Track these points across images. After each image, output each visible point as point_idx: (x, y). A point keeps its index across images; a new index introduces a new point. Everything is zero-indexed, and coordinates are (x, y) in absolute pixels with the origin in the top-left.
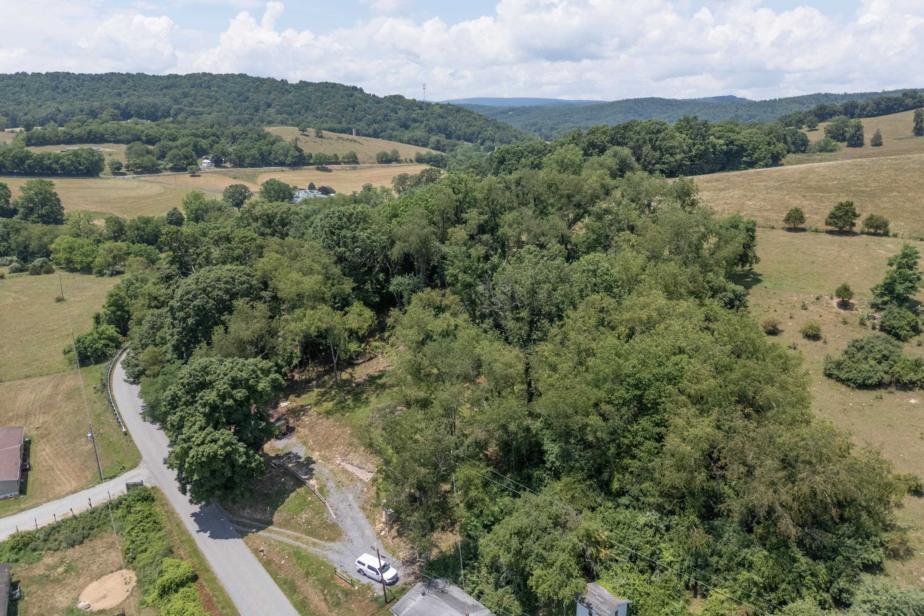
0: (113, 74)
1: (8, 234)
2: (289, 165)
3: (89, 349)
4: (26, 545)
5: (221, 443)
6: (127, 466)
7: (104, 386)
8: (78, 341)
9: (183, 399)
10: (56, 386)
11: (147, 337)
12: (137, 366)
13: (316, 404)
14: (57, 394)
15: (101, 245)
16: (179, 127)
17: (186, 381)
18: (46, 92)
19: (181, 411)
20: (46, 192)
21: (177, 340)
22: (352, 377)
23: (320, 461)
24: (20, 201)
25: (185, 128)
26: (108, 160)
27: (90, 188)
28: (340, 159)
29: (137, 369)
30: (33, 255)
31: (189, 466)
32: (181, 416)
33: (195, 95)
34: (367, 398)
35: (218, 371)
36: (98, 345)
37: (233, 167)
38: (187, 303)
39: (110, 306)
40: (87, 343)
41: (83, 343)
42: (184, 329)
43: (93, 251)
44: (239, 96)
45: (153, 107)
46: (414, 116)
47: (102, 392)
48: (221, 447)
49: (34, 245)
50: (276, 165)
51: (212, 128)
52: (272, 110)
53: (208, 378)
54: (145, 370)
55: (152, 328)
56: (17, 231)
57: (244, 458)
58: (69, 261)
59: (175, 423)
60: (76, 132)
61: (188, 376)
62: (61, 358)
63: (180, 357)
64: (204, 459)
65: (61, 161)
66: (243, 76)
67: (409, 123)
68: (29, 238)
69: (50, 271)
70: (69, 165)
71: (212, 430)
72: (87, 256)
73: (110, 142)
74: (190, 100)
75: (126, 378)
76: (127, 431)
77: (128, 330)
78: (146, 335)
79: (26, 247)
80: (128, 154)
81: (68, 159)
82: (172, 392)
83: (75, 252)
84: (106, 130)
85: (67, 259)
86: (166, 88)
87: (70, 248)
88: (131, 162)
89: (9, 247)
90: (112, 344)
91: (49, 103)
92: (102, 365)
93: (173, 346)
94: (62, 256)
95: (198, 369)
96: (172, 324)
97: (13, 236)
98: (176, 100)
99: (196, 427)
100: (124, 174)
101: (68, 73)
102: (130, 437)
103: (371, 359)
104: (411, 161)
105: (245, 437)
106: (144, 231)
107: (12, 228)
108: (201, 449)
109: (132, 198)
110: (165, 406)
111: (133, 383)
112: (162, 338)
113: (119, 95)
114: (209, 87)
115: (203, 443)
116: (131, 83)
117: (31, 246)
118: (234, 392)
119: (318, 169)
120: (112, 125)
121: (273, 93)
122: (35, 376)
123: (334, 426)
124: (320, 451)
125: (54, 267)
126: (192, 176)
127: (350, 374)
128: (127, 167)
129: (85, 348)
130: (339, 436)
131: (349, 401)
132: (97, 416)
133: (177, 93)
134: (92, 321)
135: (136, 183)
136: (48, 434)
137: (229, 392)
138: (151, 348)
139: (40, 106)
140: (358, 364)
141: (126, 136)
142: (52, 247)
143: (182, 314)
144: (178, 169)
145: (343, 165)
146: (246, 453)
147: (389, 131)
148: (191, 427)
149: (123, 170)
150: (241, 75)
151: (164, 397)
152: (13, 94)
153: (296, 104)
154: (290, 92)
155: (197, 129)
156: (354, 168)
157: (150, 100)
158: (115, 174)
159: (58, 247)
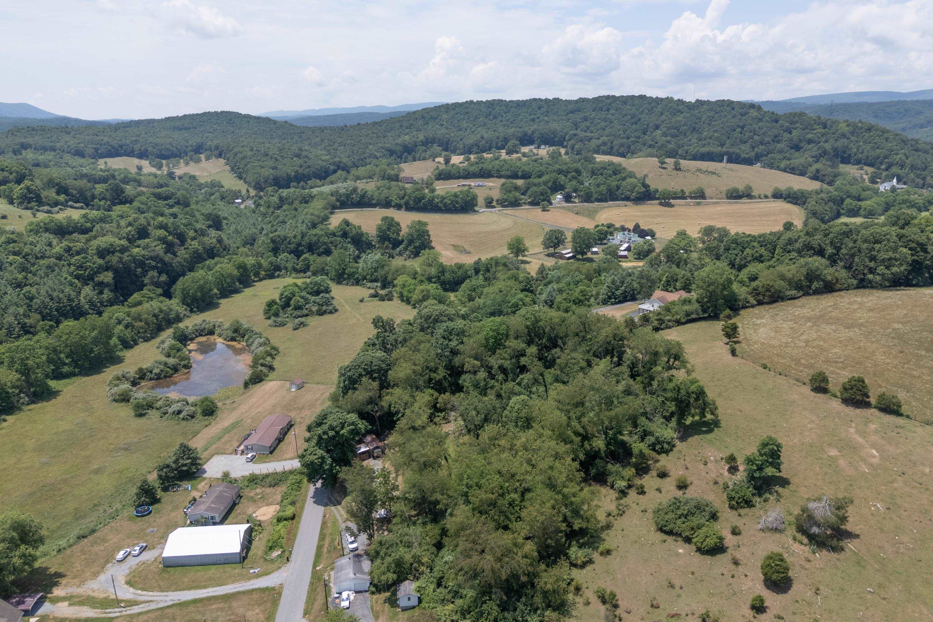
2: (633, 200)
4: (254, 480)
18: (481, 119)
24: (406, 234)
28: (687, 194)
33: (594, 119)
37: (581, 202)
44: (632, 118)
45: (553, 133)
46: (810, 136)
50: (623, 199)
52: (659, 132)
65: (445, 201)
66: (642, 97)
67: (802, 145)
70: (449, 204)
73: (494, 178)
74: (588, 123)
80: (501, 189)
86: (571, 112)
88: (501, 197)
98: (575, 125)
100: (493, 207)
101: (502, 101)
104: (766, 197)
107: (380, 264)
109: (484, 232)
114: (608, 110)
119: (661, 204)
121: (665, 114)
125: (394, 296)
126: (543, 211)
128: (497, 201)
133: (578, 117)
135: (495, 218)
136: (301, 423)
141: (507, 172)
144: (534, 203)
145: (689, 200)
149: (494, 203)
153: (683, 125)
154: (682, 113)
156: (698, 204)
158: (485, 207)
159: (398, 283)
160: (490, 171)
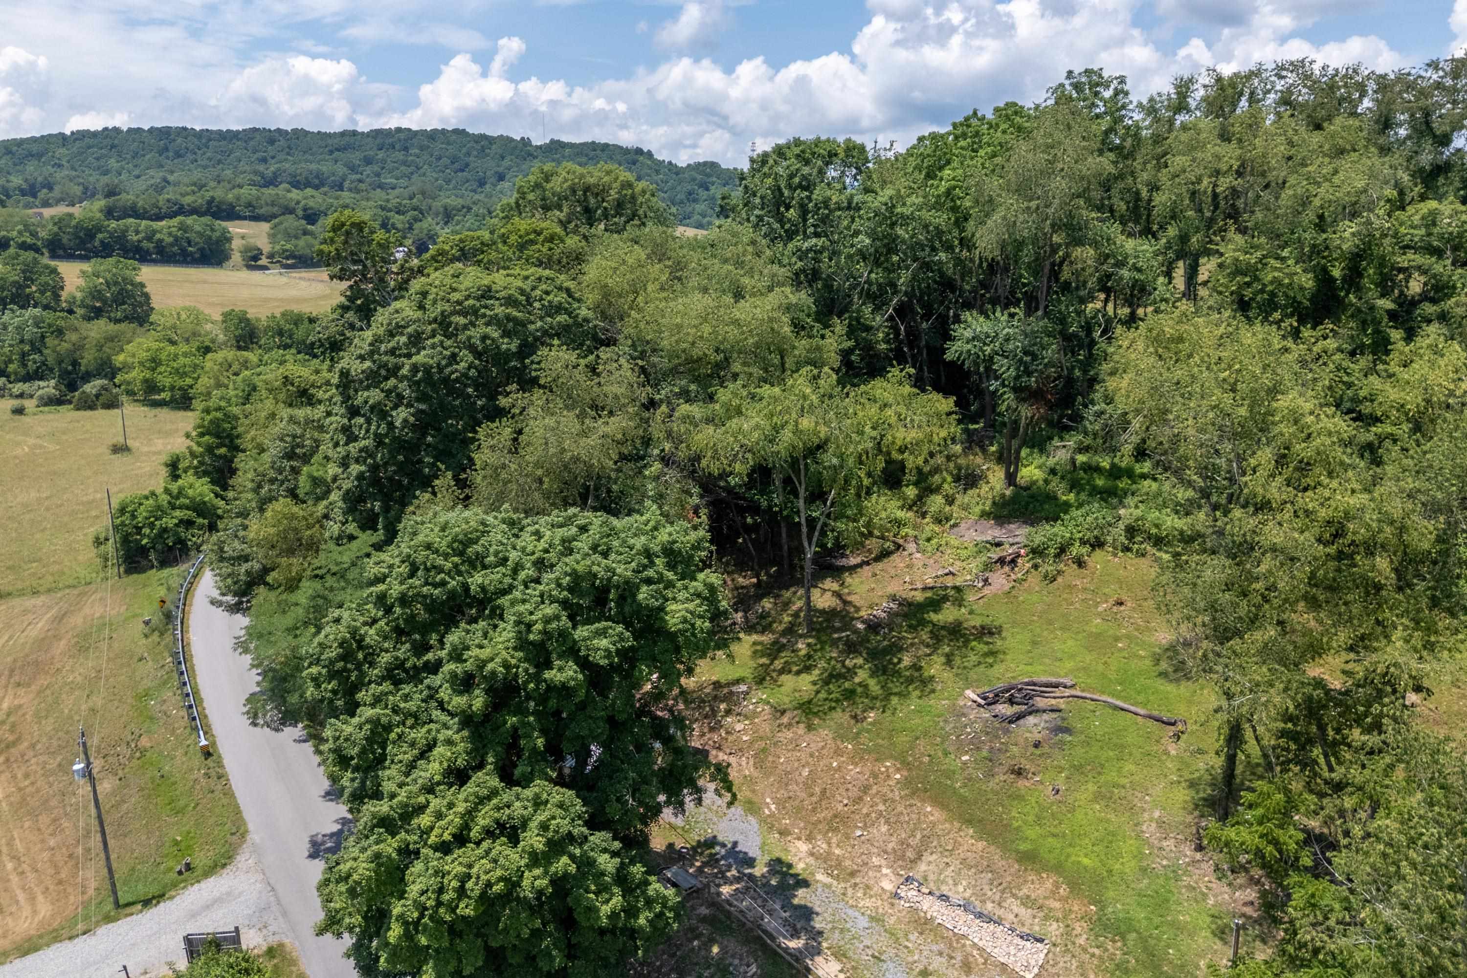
0: (255, 130)
1: (43, 337)
3: (146, 531)
5: (533, 839)
6: (200, 859)
7: (168, 617)
8: (122, 511)
9: (385, 659)
10: (60, 619)
11: (272, 481)
12: (246, 558)
13: (760, 681)
14: (57, 637)
15: (209, 356)
16: (357, 196)
17: (395, 589)
18: (148, 157)
19: (377, 700)
20: (124, 279)
21: (360, 477)
22: (845, 602)
23: (820, 877)
24: (79, 295)
25: (368, 199)
26: (236, 244)
27: (205, 282)
29: (245, 567)
30: (87, 377)
31: (408, 936)
32: (375, 722)
33: (384, 161)
34: (916, 667)
35: (513, 555)
36: (169, 522)
38: (392, 360)
39: (202, 435)
40: (142, 514)
41: (134, 517)
42: (379, 441)
43: (196, 366)
44: (453, 163)
45: (317, 177)
47: (162, 634)
48: (535, 859)
49: (88, 359)
51: (411, 199)
53: (477, 580)
54: (266, 570)
55: (290, 455)
56: (60, 332)
57: (617, 901)
58: (151, 387)
59: (354, 751)
60: (188, 200)
61: (404, 569)
62: (90, 553)
63: (368, 523)
64: (466, 909)
65: (158, 236)
66: (460, 133)
68: (79, 347)
69: (112, 405)
70: (172, 245)
71: (495, 782)
72: (184, 375)
73: (245, 218)
74: (376, 168)
75: (215, 594)
76: (214, 744)
77: (233, 472)
78: (272, 474)
79: (75, 363)
80: (272, 237)
81: (170, 234)
82: (342, 631)
83: (162, 369)
84: (238, 199)
85: (146, 381)
86: (338, 150)
87: (153, 360)
88: (278, 248)
89: (44, 363)
90: (200, 521)
91: (151, 172)
92: (174, 570)
93: (347, 497)
94: (136, 375)
95: (443, 545)
96: (345, 429)
97: (50, 341)
98: (353, 169)
99: (433, 769)
100: (264, 268)
101: (185, 129)
102: (220, 764)
103: (884, 554)
105: (613, 811)
106: (290, 337)
107: (50, 326)
108: (454, 864)
109: (276, 300)
110: (316, 681)
111: (235, 609)
112: (316, 481)
113: (264, 160)
114: (406, 149)
115: (461, 839)
116: (283, 142)
117: (84, 362)
118: (581, 632)
120: (247, 192)
121: (508, 158)
122: (21, 593)
123: (838, 752)
124: (810, 838)
125: (124, 398)
127: (837, 595)
128: (271, 256)
129: (139, 529)
130: (866, 789)
131: (862, 675)
132: (139, 697)
133: (355, 157)
134: (164, 472)
135: (284, 280)
136: (14, 743)
137: (563, 634)
138: (282, 505)
139: (138, 177)
140: (853, 569)
141: (270, 208)
142: (120, 359)
143: (375, 395)
146: (621, 878)
147: (696, 217)
148: (412, 766)
149: (264, 261)
150: (456, 131)
151: (312, 648)
152: (98, 159)
154: (535, 155)
155: (388, 201)
157: (313, 167)
158: (250, 267)
159: (130, 360)
160: (232, 207)
